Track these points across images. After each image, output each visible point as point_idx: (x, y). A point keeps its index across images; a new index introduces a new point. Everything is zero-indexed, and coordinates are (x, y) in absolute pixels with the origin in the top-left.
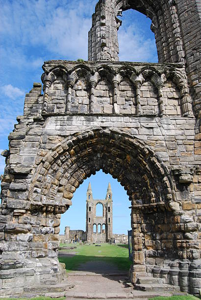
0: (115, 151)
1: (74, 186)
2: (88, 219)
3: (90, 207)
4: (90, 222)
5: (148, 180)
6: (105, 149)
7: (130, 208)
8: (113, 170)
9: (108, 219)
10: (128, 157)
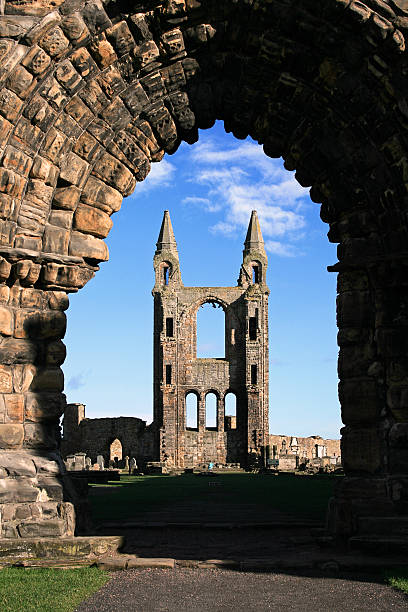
0: (275, 45)
1: (114, 186)
2: (161, 372)
3: (170, 321)
4: (169, 382)
5: (403, 159)
6: (234, 37)
7: (330, 269)
8: (266, 124)
9: (249, 369)
10: (325, 67)
